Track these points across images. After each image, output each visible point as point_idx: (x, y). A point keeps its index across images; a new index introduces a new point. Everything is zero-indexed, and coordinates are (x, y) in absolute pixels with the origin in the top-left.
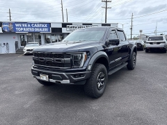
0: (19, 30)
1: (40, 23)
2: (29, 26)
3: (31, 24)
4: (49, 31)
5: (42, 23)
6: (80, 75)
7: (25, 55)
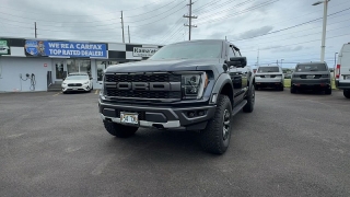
0: (55, 53)
1: (90, 43)
2: (72, 46)
3: (75, 44)
4: (105, 55)
5: (94, 44)
6: (198, 113)
7: (65, 93)
